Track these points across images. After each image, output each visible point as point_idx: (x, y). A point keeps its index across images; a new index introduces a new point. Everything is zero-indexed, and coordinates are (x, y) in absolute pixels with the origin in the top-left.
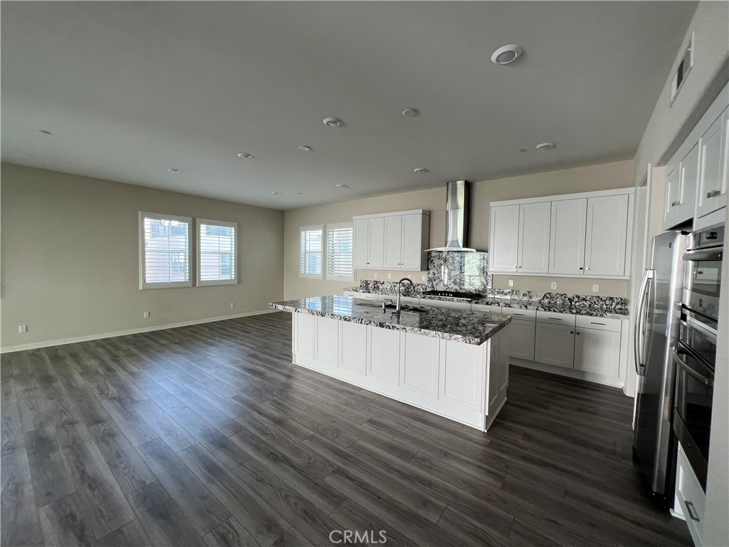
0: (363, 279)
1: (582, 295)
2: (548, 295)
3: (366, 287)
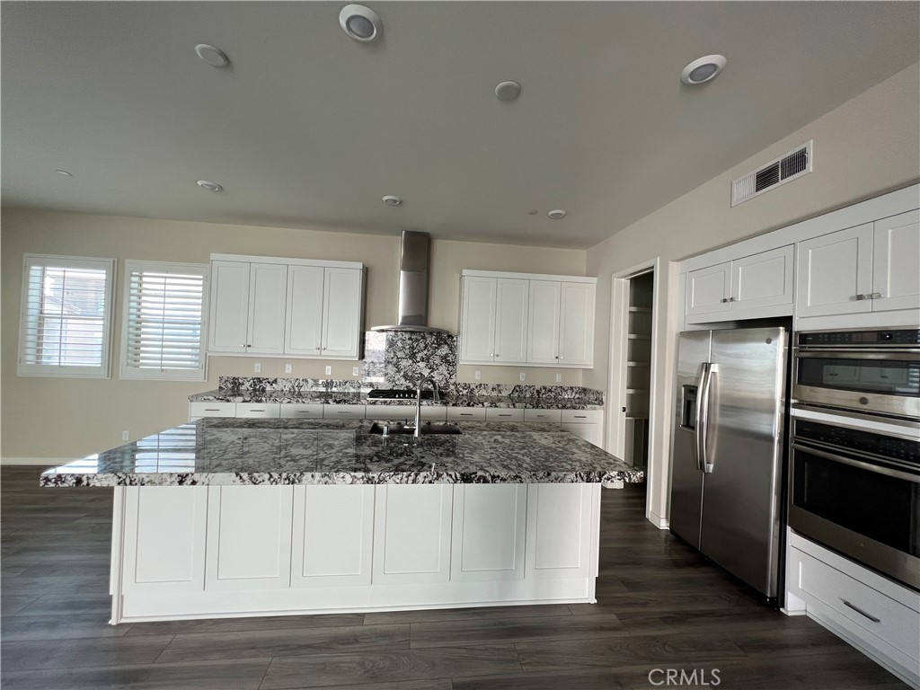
0: (225, 376)
1: (548, 385)
2: (518, 389)
3: (233, 389)
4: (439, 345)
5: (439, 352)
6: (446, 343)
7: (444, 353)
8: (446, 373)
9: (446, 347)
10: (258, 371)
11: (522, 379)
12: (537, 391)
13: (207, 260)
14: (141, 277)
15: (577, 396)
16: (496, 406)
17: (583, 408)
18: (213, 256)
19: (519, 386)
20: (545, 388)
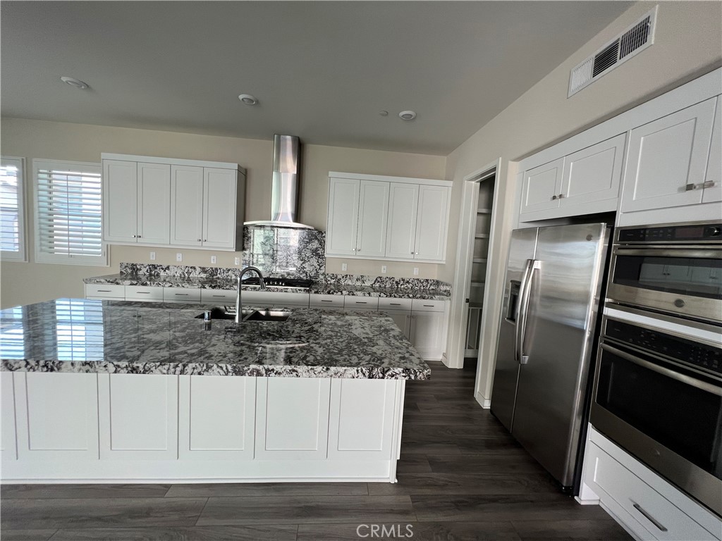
0: (125, 262)
1: (407, 277)
2: (379, 279)
3: (132, 274)
4: (311, 240)
5: (310, 246)
6: (316, 238)
7: (315, 247)
8: (316, 264)
9: (316, 241)
10: (153, 259)
11: (384, 271)
12: (397, 282)
13: (99, 160)
14: (50, 175)
15: (432, 287)
16: (353, 295)
17: (432, 298)
18: (104, 155)
19: (380, 278)
20: (403, 280)
